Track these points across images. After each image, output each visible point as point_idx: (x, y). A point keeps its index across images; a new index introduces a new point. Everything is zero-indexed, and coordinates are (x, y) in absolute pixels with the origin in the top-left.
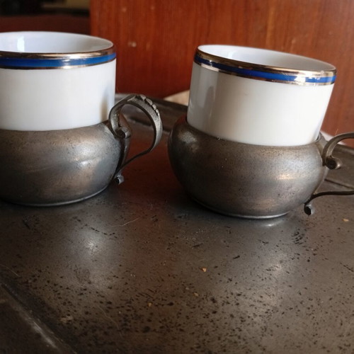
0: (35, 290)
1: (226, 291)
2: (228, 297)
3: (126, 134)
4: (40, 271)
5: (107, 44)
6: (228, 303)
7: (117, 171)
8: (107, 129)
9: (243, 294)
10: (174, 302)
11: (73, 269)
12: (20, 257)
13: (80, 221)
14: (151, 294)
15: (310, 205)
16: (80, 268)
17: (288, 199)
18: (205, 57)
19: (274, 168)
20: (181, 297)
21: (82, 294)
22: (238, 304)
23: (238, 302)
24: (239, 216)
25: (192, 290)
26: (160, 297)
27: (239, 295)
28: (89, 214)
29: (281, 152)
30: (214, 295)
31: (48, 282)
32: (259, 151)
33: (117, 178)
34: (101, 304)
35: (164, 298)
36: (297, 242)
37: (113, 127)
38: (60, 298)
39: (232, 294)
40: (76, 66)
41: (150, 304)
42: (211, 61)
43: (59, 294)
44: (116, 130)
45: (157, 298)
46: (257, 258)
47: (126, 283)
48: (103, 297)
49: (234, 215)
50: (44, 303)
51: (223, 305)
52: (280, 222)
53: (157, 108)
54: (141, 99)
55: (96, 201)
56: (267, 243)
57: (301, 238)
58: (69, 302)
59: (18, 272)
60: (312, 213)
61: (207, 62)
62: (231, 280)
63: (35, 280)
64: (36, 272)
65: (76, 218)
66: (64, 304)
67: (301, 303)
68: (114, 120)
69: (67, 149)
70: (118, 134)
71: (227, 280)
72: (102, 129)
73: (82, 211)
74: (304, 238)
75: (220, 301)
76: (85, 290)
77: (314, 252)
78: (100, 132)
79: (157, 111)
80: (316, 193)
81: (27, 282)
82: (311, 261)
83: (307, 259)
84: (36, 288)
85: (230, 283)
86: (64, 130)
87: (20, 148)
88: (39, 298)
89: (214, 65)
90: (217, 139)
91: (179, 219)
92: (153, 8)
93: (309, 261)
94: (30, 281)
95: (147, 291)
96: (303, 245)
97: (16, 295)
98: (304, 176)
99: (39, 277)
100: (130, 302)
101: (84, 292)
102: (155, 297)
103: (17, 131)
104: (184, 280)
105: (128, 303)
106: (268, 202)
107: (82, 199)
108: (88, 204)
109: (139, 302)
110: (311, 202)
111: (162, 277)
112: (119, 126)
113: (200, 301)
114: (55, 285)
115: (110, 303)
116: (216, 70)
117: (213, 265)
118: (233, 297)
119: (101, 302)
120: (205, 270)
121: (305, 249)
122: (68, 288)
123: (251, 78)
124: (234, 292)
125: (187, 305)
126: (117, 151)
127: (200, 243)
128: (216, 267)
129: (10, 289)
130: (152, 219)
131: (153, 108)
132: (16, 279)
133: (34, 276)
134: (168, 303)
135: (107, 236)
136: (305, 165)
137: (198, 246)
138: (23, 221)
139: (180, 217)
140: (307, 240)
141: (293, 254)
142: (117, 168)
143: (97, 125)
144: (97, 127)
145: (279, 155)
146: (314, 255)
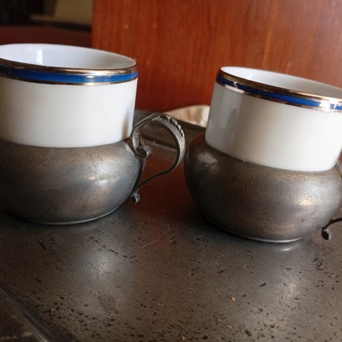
0: (59, 320)
1: (259, 323)
2: (262, 330)
3: (147, 153)
4: (63, 298)
5: (131, 62)
6: (263, 336)
7: (134, 190)
8: (127, 147)
9: (276, 326)
10: (208, 335)
11: (97, 296)
12: (39, 282)
13: (97, 241)
14: (183, 326)
15: (327, 230)
16: (105, 295)
17: (310, 225)
18: (229, 79)
19: (299, 194)
20: (215, 330)
21: (110, 325)
22: (273, 337)
23: (272, 334)
24: (259, 239)
25: (224, 321)
26: (193, 330)
27: (273, 327)
28: (106, 235)
29: (307, 177)
30: (248, 328)
31: (72, 310)
32: (285, 176)
33: (133, 197)
34: (132, 337)
35: (197, 331)
36: (318, 268)
37: (134, 145)
38: (87, 330)
39: (265, 325)
40: (99, 83)
41: (184, 338)
42: (235, 83)
43: (85, 325)
44: (137, 149)
45: (189, 331)
46: (282, 285)
47: (155, 314)
48: (133, 329)
49: (254, 238)
50: (71, 336)
51: (258, 338)
52: (297, 246)
53: (182, 128)
54: (167, 119)
55: (110, 219)
56: (290, 269)
57: (321, 264)
58: (98, 335)
59: (39, 299)
60: (330, 237)
61: (231, 84)
62: (262, 311)
63: (58, 309)
64: (58, 299)
65: (92, 238)
66: (93, 336)
67: (335, 335)
68: (136, 138)
69: (89, 167)
70: (139, 153)
71: (258, 311)
72: (123, 147)
73: (98, 231)
74: (324, 264)
75: (254, 334)
76: (113, 320)
77: (337, 279)
78: (121, 150)
79: (182, 132)
80: (335, 218)
81: (50, 311)
82: (335, 289)
83: (331, 287)
84: (60, 318)
85: (261, 313)
86: (87, 148)
87: (40, 166)
88: (65, 330)
89: (240, 87)
90: (242, 161)
91: (198, 241)
92: (154, 26)
93: (333, 288)
94: (53, 310)
95: (178, 322)
96: (325, 271)
97: (40, 326)
98: (328, 202)
99: (62, 304)
100: (162, 336)
101: (112, 323)
102: (187, 330)
103: (37, 147)
104: (214, 310)
105: (160, 336)
106: (290, 227)
107: (98, 218)
108: (103, 223)
109: (171, 336)
110: (329, 227)
111: (192, 307)
112: (140, 144)
113: (234, 335)
114: (80, 314)
115: (141, 336)
116: (242, 91)
117: (241, 294)
118: (267, 329)
119: (132, 335)
120: (234, 299)
121: (327, 275)
122: (94, 318)
123: (275, 101)
124: (267, 324)
125: (222, 338)
126: (136, 170)
127: (223, 269)
128: (245, 296)
129: (33, 318)
130: (170, 241)
131: (178, 129)
132: (37, 306)
133: (56, 304)
134: (203, 336)
135: (127, 259)
136: (329, 190)
137: (222, 271)
138: (38, 241)
139: (199, 239)
140: (327, 266)
141: (316, 281)
142: (134, 187)
143: (119, 142)
144: (118, 145)
145: (305, 180)
146: (337, 282)
